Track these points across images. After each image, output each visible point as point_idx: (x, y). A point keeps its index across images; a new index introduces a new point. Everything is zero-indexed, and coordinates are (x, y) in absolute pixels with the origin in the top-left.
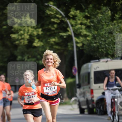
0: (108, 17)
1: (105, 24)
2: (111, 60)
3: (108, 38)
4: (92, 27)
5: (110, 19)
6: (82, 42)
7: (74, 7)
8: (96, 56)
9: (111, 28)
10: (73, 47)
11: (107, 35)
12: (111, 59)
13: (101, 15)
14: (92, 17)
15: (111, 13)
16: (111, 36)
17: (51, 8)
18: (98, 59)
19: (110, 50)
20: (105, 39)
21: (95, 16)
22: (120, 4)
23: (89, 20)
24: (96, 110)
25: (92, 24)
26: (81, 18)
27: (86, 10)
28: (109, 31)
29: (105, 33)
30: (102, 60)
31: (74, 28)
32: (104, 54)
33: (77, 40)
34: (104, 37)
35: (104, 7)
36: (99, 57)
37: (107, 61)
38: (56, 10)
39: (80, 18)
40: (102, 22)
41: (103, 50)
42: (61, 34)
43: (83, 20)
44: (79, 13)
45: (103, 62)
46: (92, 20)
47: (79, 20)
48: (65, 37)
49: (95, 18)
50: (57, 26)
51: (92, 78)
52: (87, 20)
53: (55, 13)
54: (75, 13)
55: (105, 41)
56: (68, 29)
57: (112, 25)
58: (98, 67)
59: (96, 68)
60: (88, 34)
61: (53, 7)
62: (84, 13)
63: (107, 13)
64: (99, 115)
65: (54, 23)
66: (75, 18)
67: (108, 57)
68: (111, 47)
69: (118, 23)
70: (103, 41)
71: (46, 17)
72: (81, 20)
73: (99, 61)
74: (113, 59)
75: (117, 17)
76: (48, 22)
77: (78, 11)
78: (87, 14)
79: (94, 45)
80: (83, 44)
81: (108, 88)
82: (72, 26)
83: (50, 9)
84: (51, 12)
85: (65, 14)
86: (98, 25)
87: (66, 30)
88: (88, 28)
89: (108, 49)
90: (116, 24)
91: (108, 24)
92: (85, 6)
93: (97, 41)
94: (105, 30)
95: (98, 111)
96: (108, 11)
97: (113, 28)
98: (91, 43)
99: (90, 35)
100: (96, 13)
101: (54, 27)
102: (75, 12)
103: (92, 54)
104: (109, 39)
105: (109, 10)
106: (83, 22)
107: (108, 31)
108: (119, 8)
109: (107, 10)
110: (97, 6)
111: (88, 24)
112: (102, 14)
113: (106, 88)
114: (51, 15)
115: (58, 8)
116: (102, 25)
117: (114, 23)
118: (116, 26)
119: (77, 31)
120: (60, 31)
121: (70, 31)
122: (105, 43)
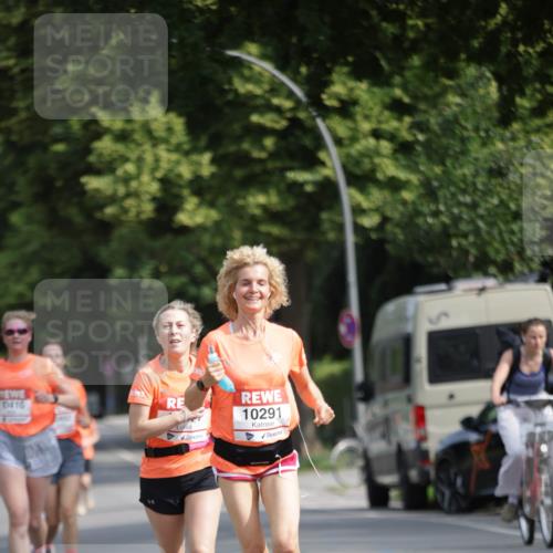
0: (488, 109)
1: (473, 134)
2: (501, 285)
3: (488, 193)
4: (419, 148)
5: (496, 114)
6: (377, 210)
7: (347, 64)
8: (435, 270)
9: (500, 152)
10: (341, 228)
11: (480, 182)
12: (501, 278)
13: (458, 100)
14: (422, 106)
15: (500, 89)
16: (501, 185)
17: (250, 68)
18: (447, 279)
19: (496, 245)
20: (477, 198)
21: (435, 101)
22: (536, 52)
23: (407, 120)
24: (437, 490)
25: (421, 137)
26: (377, 110)
27: (397, 80)
28: (493, 165)
29: (476, 174)
30: (461, 285)
31: (345, 150)
32: (471, 259)
33: (360, 198)
34: (471, 189)
35: (468, 65)
36: (451, 274)
37: (482, 290)
38: (274, 76)
39: (371, 109)
40: (461, 125)
41: (464, 242)
42: (292, 175)
43: (383, 118)
44: (369, 91)
45: (466, 291)
46: (420, 118)
47: (367, 117)
48: (309, 188)
49: (434, 112)
50: (276, 144)
51: (419, 361)
52: (400, 119)
53: (266, 92)
54: (351, 90)
55: (474, 206)
56: (322, 155)
57: (503, 140)
58: (446, 315)
59: (439, 318)
60: (402, 175)
61: (261, 67)
62: (386, 90)
63: (482, 91)
65: (263, 131)
66: (352, 109)
67: (486, 274)
68: (500, 233)
69: (527, 133)
70: (466, 205)
71: (229, 103)
72: (374, 120)
73: (450, 289)
74: (508, 280)
75: (525, 108)
76: (237, 128)
77: (364, 86)
78: (398, 92)
79: (430, 220)
80: (385, 220)
81: (513, 397)
82: (338, 142)
83: (246, 72)
84: (250, 87)
85: (308, 95)
86: (445, 141)
87: (311, 161)
88: (404, 149)
89: (486, 237)
90: (521, 136)
91: (488, 136)
92: (389, 61)
93: (442, 208)
94: (476, 159)
96: (485, 80)
97: (507, 151)
98: (418, 213)
99: (414, 179)
100: (437, 89)
101: (263, 148)
102: (352, 84)
103: (418, 258)
104: (492, 197)
105: (489, 80)
106: (385, 127)
107: (486, 166)
108: (531, 71)
109: (482, 77)
110: (442, 61)
111: (406, 135)
112: (463, 95)
114: (252, 96)
115: (282, 68)
116: (463, 140)
117: (513, 133)
118: (522, 143)
119: (358, 163)
120: (288, 163)
121: (328, 163)
122: (473, 216)
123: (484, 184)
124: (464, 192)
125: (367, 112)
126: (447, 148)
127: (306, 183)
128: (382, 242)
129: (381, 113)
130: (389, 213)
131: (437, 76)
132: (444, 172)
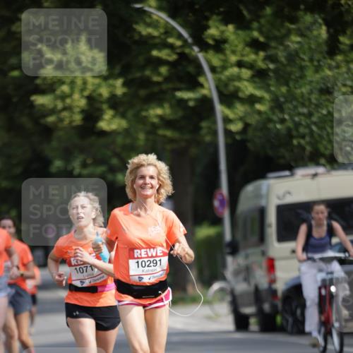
0: (319, 45)
1: (308, 64)
2: (328, 172)
3: (318, 106)
4: (271, 74)
5: (325, 48)
6: (241, 119)
7: (218, 14)
8: (282, 161)
9: (328, 76)
10: (215, 133)
11: (314, 98)
12: (328, 167)
13: (298, 39)
14: (273, 44)
15: (328, 32)
16: (328, 100)
17: (150, 17)
18: (290, 167)
19: (325, 143)
20: (311, 109)
21: (281, 40)
23: (262, 54)
24: (283, 318)
25: (272, 66)
26: (240, 47)
27: (255, 25)
28: (322, 86)
29: (311, 92)
30: (300, 172)
31: (217, 76)
32: (307, 153)
33: (228, 112)
34: (307, 103)
35: (306, 14)
36: (293, 164)
37: (315, 175)
38: (167, 22)
39: (237, 46)
40: (300, 58)
41: (302, 142)
42: (179, 94)
43: (245, 53)
44: (235, 33)
45: (304, 176)
46: (271, 52)
47: (234, 52)
48: (191, 104)
49: (281, 48)
50: (169, 70)
51: (270, 226)
52: (257, 54)
53: (162, 34)
54: (223, 32)
55: (309, 115)
56: (201, 80)
57: (330, 68)
58: (289, 193)
59: (284, 196)
60: (258, 93)
61: (158, 16)
62: (248, 32)
63: (315, 33)
64: (292, 333)
65: (160, 62)
66: (222, 46)
67: (318, 164)
68: (328, 135)
69: (348, 62)
70: (303, 114)
71: (136, 42)
72: (238, 53)
73: (292, 175)
74: (333, 169)
75: (346, 45)
76: (141, 59)
77: (231, 27)
78: (256, 34)
79: (278, 126)
80: (247, 126)
81: (310, 255)
82: (213, 69)
83: (148, 20)
84: (150, 30)
85: (192, 36)
86: (289, 69)
87: (194, 84)
88: (260, 75)
89: (318, 139)
90: (343, 65)
91: (320, 65)
92: (250, 11)
93: (286, 117)
94: (311, 82)
95: (287, 321)
96: (317, 25)
97: (334, 76)
98: (270, 120)
99: (267, 96)
100: (283, 31)
101: (159, 74)
102: (223, 28)
103: (270, 153)
104: (322, 109)
105: (320, 25)
106: (246, 59)
107: (318, 87)
108: (350, 18)
109: (315, 22)
110: (286, 10)
111: (261, 65)
112: (302, 35)
114: (151, 37)
115: (173, 16)
116: (302, 68)
117: (337, 63)
118: (344, 69)
119: (226, 85)
120: (178, 85)
121: (206, 85)
122: (309, 122)
123: (316, 99)
124: (303, 105)
125: (233, 48)
126: (290, 74)
127: (190, 99)
128: (243, 142)
129: (244, 49)
130: (249, 121)
131: (283, 22)
132: (288, 91)
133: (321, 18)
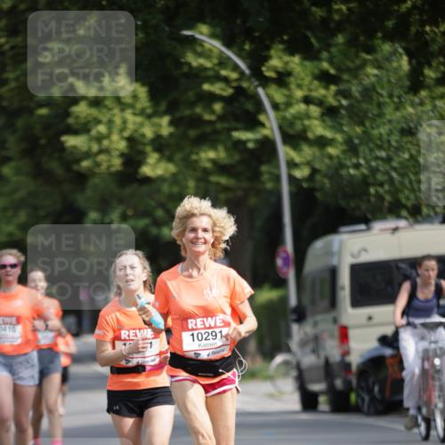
0: (399, 79)
1: (387, 100)
2: (411, 225)
3: (399, 149)
4: (343, 112)
5: (407, 83)
6: (308, 163)
7: (282, 42)
8: (358, 213)
9: (410, 115)
10: (277, 179)
11: (394, 139)
12: (411, 220)
13: (375, 71)
14: (345, 77)
15: (410, 62)
16: (411, 143)
17: (202, 46)
18: (367, 221)
19: (406, 192)
20: (391, 153)
21: (356, 72)
22: (440, 32)
23: (333, 88)
24: (358, 396)
25: (344, 102)
26: (307, 80)
27: (325, 55)
28: (404, 125)
29: (390, 133)
30: (378, 226)
31: (280, 113)
32: (386, 204)
33: (293, 155)
34: (386, 146)
35: (384, 42)
36: (369, 216)
37: (396, 230)
38: (222, 52)
39: (303, 79)
40: (378, 93)
41: (381, 190)
42: (237, 135)
43: (312, 87)
44: (301, 64)
45: (382, 230)
46: (342, 87)
47: (300, 86)
48: (251, 145)
49: (355, 82)
50: (224, 108)
51: (343, 288)
52: (327, 88)
53: (215, 65)
54: (286, 63)
55: (388, 160)
56: (262, 118)
57: (413, 105)
58: (365, 250)
59: (359, 253)
60: (328, 134)
61: (211, 44)
62: (316, 63)
63: (395, 64)
64: (368, 414)
65: (213, 97)
66: (287, 80)
67: (399, 217)
68: (411, 182)
69: (433, 99)
70: (382, 159)
71: (187, 75)
72: (305, 88)
73: (369, 229)
74: (417, 222)
75: (431, 78)
76: (191, 95)
77: (296, 59)
78: (325, 65)
79: (352, 171)
80: (314, 171)
82: (276, 106)
83: (199, 49)
84: (202, 61)
85: (250, 67)
86: (364, 106)
87: (253, 122)
88: (330, 113)
89: (399, 187)
90: (427, 101)
91: (401, 102)
92: (318, 39)
93: (362, 161)
94: (390, 121)
95: (363, 400)
96: (398, 55)
97: (416, 114)
98: (342, 166)
99: (339, 137)
100: (358, 62)
101: (213, 112)
102: (287, 58)
103: (343, 203)
104: (404, 153)
105: (401, 54)
106: (314, 94)
107: (399, 126)
108: (436, 47)
109: (394, 53)
110: (362, 38)
111: (332, 101)
112: (379, 67)
113: (404, 321)
114: (202, 69)
115: (228, 45)
116: (380, 105)
117: (421, 99)
118: (428, 107)
119: (292, 124)
120: (234, 124)
121: (267, 124)
122: (388, 168)
123: (397, 141)
124: (380, 148)
125: (299, 82)
126: (366, 112)
127: (248, 141)
128: (311, 191)
129: (311, 83)
130: (317, 166)
131: (358, 52)
132: (364, 132)
133: (401, 47)
